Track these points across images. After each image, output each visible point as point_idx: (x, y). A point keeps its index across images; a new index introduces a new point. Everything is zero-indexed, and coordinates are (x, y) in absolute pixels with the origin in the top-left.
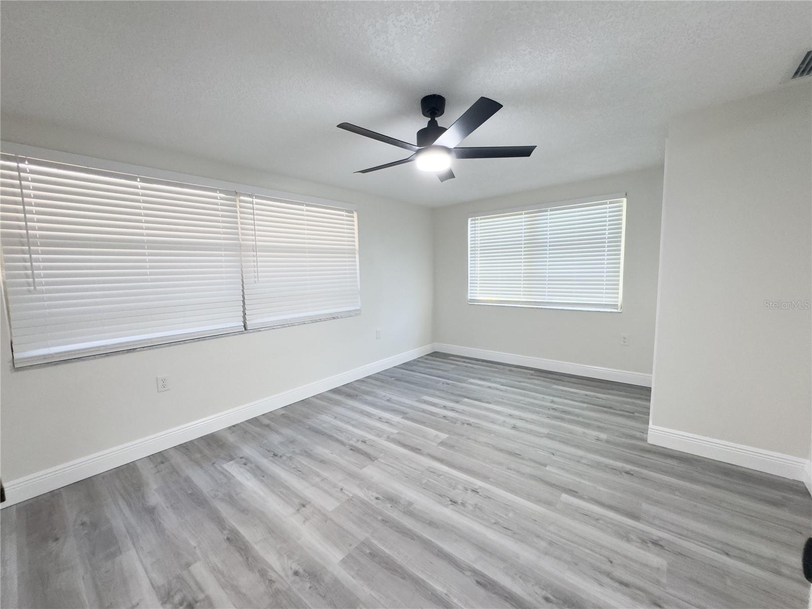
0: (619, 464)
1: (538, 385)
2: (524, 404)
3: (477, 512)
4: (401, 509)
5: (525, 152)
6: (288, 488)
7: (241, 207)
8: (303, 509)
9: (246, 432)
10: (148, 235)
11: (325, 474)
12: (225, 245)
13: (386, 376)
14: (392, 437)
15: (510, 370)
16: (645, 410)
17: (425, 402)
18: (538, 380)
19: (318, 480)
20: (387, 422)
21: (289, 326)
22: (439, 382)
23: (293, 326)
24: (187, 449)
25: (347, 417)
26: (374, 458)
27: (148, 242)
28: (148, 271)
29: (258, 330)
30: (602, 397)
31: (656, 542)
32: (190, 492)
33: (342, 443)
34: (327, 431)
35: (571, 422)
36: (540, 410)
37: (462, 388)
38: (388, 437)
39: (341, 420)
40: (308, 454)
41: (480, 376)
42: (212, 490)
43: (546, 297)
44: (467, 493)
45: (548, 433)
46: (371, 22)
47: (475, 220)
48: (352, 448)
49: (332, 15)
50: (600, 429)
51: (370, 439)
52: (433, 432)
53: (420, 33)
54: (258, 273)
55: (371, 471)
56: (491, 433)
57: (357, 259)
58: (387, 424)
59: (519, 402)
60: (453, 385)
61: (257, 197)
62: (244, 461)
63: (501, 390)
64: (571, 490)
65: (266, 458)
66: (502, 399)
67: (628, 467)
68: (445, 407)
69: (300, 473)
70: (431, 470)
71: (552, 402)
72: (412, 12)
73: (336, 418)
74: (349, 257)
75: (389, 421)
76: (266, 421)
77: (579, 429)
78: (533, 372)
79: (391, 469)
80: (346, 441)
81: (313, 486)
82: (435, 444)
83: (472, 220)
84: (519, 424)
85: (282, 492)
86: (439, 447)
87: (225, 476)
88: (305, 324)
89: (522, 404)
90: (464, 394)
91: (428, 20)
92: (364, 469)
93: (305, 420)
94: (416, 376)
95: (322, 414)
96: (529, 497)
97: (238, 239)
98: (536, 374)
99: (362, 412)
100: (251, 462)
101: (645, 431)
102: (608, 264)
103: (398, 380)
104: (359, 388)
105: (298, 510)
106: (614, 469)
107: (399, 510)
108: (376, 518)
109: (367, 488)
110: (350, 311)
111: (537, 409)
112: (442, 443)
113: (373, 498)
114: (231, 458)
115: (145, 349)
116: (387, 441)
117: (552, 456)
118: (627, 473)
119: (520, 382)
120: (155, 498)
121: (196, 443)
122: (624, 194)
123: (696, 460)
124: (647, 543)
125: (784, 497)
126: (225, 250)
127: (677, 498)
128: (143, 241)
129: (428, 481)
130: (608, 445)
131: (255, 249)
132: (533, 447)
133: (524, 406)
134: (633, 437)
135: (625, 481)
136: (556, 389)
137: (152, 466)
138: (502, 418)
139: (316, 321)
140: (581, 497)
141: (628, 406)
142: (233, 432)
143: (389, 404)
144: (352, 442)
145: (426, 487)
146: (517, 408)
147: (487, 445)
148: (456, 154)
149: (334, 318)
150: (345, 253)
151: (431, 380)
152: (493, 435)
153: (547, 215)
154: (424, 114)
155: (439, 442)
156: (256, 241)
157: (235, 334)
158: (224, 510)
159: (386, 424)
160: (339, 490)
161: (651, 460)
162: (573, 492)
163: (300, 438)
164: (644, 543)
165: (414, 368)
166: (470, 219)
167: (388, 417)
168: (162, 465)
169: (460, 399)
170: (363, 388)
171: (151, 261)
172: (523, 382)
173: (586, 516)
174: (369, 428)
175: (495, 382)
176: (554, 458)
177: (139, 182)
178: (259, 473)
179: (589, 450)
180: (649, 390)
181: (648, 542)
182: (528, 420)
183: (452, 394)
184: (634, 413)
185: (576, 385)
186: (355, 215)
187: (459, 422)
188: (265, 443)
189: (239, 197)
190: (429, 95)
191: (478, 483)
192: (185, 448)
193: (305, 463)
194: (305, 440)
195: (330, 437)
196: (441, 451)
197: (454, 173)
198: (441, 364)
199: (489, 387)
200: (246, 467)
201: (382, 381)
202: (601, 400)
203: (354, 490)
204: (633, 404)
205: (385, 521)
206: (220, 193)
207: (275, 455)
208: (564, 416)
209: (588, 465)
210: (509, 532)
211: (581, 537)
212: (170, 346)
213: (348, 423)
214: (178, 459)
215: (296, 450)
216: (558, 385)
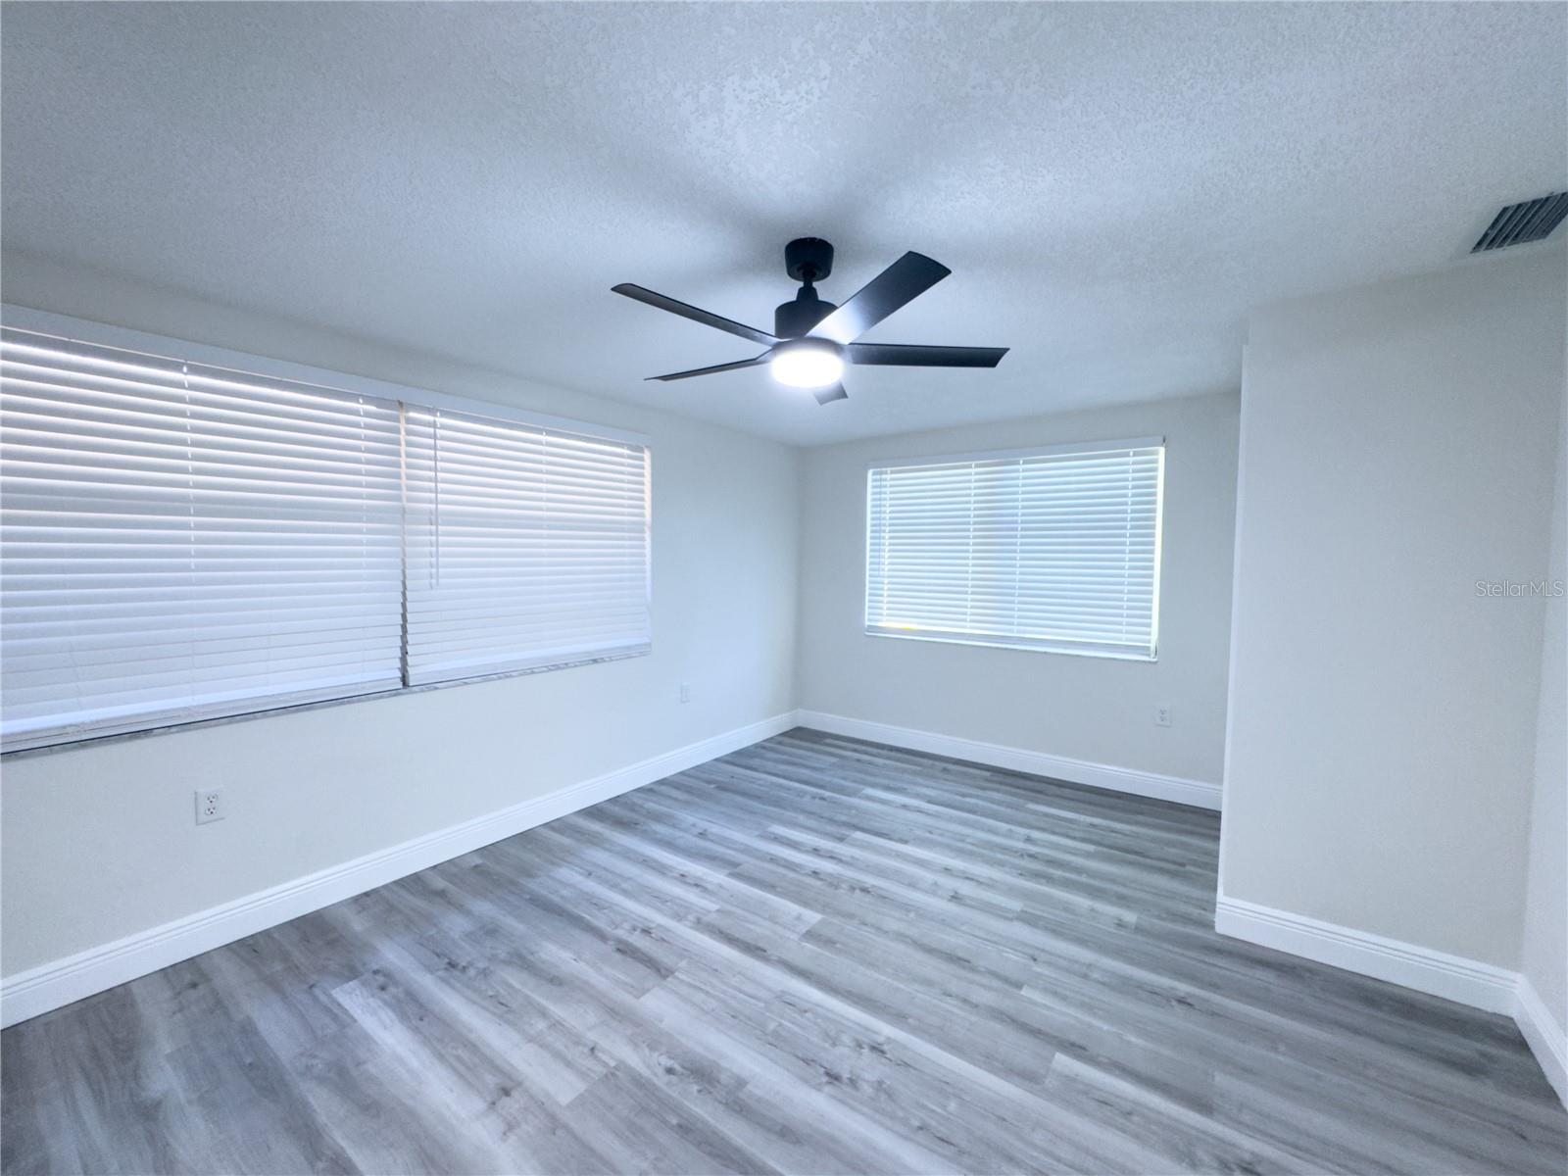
0: (1164, 981)
1: (1000, 803)
2: (973, 844)
3: (883, 1101)
4: (719, 1098)
5: (987, 358)
6: (473, 1047)
7: (409, 433)
8: (505, 1100)
9: (391, 908)
10: (197, 486)
11: (557, 1010)
12: (370, 509)
13: (697, 778)
14: (706, 919)
15: (945, 770)
16: (1207, 859)
17: (777, 839)
18: (998, 791)
19: (541, 1025)
20: (697, 885)
21: (500, 678)
22: (804, 793)
23: (507, 677)
24: (255, 951)
25: (612, 872)
26: (667, 970)
27: (199, 500)
28: (193, 561)
29: (430, 687)
30: (1124, 828)
31: (1250, 1167)
32: (248, 1060)
33: (602, 936)
34: (569, 907)
35: (1067, 884)
36: (1007, 857)
37: (850, 807)
38: (699, 921)
39: (601, 881)
40: (522, 961)
41: (885, 782)
42: (302, 1054)
43: (1015, 628)
44: (861, 1054)
45: (1022, 911)
46: (690, 87)
47: (881, 473)
48: (621, 947)
49: (607, 68)
50: (1122, 900)
51: (660, 926)
52: (792, 908)
53: (789, 118)
54: (438, 568)
55: (658, 1004)
56: (910, 911)
57: (648, 543)
58: (698, 890)
59: (963, 841)
60: (834, 802)
61: (445, 414)
62: (381, 979)
63: (928, 814)
64: (1073, 1045)
65: (432, 973)
66: (931, 832)
67: (1183, 988)
68: (816, 851)
69: (504, 1009)
70: (788, 998)
71: (1028, 840)
72: (773, 74)
73: (590, 874)
74: (631, 539)
75: (698, 882)
76: (440, 883)
77: (1082, 902)
78: (988, 774)
79: (702, 996)
80: (608, 929)
81: (530, 1041)
82: (795, 937)
83: (874, 474)
84: (966, 889)
85: (458, 1058)
86: (804, 944)
87: (335, 1018)
88: (533, 673)
89: (969, 843)
90: (855, 821)
91: (807, 93)
92: (642, 999)
93: (523, 881)
94: (760, 779)
95: (559, 866)
96: (989, 1061)
97: (398, 498)
98: (995, 779)
99: (647, 863)
100: (396, 984)
101: (1210, 906)
102: (1131, 568)
103: (722, 787)
104: (641, 807)
105: (494, 1103)
106: (1154, 994)
107: (716, 1100)
108: (665, 1122)
109: (648, 1046)
110: (629, 648)
111: (999, 856)
112: (811, 935)
113: (660, 1071)
114: (351, 973)
115: (173, 730)
116: (697, 930)
117: (1032, 962)
118: (1181, 1001)
119: (964, 795)
120: (164, 1079)
121: (276, 935)
122: (1161, 439)
123: (1310, 970)
124: (1230, 1169)
125: (1483, 1055)
126: (369, 521)
127: (1281, 1058)
128: (184, 499)
129: (780, 1025)
130: (1139, 938)
131: (434, 518)
132: (995, 943)
133: (975, 849)
134: (1187, 919)
135: (1177, 1019)
136: (1035, 813)
137: (168, 994)
138: (929, 877)
139: (557, 668)
140: (1093, 1061)
141: (1173, 850)
142: (364, 909)
143: (702, 843)
144: (621, 933)
145: (775, 1042)
146: (960, 852)
147: (901, 937)
148: (852, 355)
149: (595, 661)
150: (623, 530)
151: (789, 789)
152: (912, 915)
153: (1017, 471)
154: (791, 274)
155: (804, 931)
156: (437, 504)
157: (380, 694)
158: (323, 1104)
159: (694, 889)
160: (586, 1050)
161: (1224, 971)
162: (1076, 1050)
163: (509, 922)
164: (1226, 1170)
165: (756, 762)
166: (870, 472)
167: (699, 874)
168: (192, 991)
169: (847, 833)
170: (650, 805)
171: (199, 541)
172: (971, 796)
173: (1107, 1108)
174: (658, 899)
175: (917, 796)
176: (1037, 969)
177: (186, 374)
178: (414, 1010)
179: (1102, 948)
180: (1216, 816)
181: (1234, 1167)
182: (981, 880)
183: (831, 821)
184: (1182, 865)
185: (1072, 804)
186: (647, 455)
187: (843, 886)
188: (432, 936)
189: (407, 412)
190: (803, 237)
191: (885, 1030)
192: (251, 950)
193: (517, 985)
194: (520, 928)
195: (577, 922)
196: (806, 953)
197: (845, 388)
198: (809, 754)
199: (905, 807)
200: (385, 995)
201: (689, 790)
202: (1120, 836)
203: (621, 1050)
204: (1185, 846)
205: (688, 1129)
206: (365, 403)
207: (452, 965)
208: (1051, 871)
209: (1103, 984)
210: (948, 1150)
211: (1096, 1158)
212: (230, 723)
213: (614, 886)
214: (230, 976)
215: (499, 951)
216: (1037, 803)
